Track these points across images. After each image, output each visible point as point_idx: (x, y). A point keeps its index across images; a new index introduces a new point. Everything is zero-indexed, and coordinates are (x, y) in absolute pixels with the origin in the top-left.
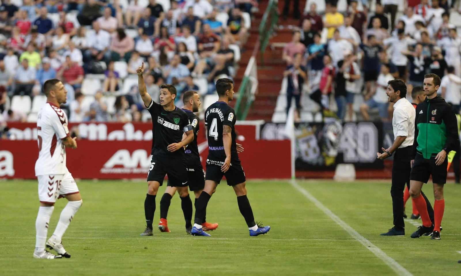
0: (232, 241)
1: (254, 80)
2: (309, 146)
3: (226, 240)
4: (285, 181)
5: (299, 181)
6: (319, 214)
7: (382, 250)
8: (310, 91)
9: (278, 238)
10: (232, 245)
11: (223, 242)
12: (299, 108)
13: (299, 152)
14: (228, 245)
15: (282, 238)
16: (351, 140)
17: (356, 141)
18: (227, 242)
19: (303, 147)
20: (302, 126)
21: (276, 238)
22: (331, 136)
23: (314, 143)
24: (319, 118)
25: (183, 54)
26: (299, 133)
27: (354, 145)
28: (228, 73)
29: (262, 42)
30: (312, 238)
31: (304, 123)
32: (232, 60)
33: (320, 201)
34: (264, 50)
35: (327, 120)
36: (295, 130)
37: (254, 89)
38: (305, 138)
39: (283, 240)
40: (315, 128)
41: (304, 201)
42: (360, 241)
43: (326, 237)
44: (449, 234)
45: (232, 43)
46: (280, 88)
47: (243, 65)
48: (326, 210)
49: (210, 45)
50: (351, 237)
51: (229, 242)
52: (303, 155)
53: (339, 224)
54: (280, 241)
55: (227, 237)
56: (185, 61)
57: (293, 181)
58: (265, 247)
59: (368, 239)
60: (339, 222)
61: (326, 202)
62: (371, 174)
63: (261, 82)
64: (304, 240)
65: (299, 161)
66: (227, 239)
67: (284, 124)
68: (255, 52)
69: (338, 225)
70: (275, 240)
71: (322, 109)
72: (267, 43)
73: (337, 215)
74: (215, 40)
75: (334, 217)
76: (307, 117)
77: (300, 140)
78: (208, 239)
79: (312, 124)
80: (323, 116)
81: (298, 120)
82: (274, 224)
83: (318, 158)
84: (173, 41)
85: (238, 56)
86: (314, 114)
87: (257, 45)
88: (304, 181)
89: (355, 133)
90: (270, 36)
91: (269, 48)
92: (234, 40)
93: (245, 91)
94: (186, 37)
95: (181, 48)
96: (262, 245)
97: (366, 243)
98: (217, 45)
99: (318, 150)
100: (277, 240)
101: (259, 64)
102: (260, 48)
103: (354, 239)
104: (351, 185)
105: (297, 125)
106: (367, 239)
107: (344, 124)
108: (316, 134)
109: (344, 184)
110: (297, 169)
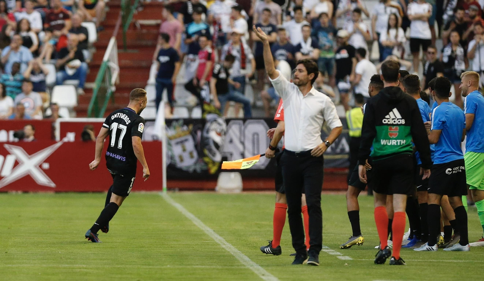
0: (91, 269)
1: (115, 66)
2: (184, 150)
3: (84, 268)
4: (154, 193)
5: (171, 193)
6: (199, 235)
7: (279, 279)
8: (185, 80)
9: (149, 265)
10: (90, 273)
11: (79, 270)
12: (171, 102)
13: (172, 158)
14: (86, 274)
15: (153, 265)
16: (236, 141)
17: (243, 143)
18: (85, 270)
19: (177, 150)
20: (174, 123)
21: (145, 265)
22: (214, 136)
23: (190, 145)
24: (197, 114)
25: (24, 34)
26: (171, 132)
27: (241, 147)
28: (82, 59)
29: (124, 18)
30: (192, 265)
31: (177, 120)
32: (86, 40)
33: (199, 218)
34: (126, 28)
35: (209, 117)
36: (166, 129)
37: (115, 77)
38: (179, 140)
39: (154, 267)
40: (191, 127)
41: (179, 218)
42: (251, 268)
43: (209, 263)
44: (362, 258)
45: (85, 20)
46: (147, 77)
47: (101, 47)
48: (207, 229)
49: (60, 22)
50: (239, 263)
51: (88, 270)
52: (177, 160)
53: (224, 246)
54: (151, 268)
55: (83, 264)
56: (27, 42)
57: (164, 194)
58: (133, 276)
59: (262, 266)
60: (224, 244)
61: (206, 220)
62: (261, 184)
63: (122, 68)
64: (181, 267)
65: (171, 167)
66: (85, 266)
67: (153, 121)
68: (116, 31)
69: (223, 248)
70: (145, 267)
71: (201, 102)
72: (130, 20)
73: (220, 235)
74: (66, 17)
75: (217, 238)
76: (182, 113)
77: (173, 142)
78: (60, 266)
79: (187, 122)
80: (204, 111)
81: (171, 117)
82: (143, 247)
83: (196, 164)
84: (13, 18)
85: (93, 36)
86: (190, 109)
87: (118, 22)
88: (178, 194)
89: (242, 133)
90: (135, 12)
91: (134, 26)
92: (89, 17)
93: (103, 80)
94: (29, 13)
95: (24, 26)
96: (128, 274)
97: (258, 270)
98: (68, 23)
99: (195, 154)
100: (147, 267)
101: (120, 46)
102: (122, 26)
103: (244, 265)
104: (237, 197)
105: (169, 123)
106: (260, 266)
107: (228, 121)
108: (193, 134)
109: (229, 196)
110: (169, 178)
